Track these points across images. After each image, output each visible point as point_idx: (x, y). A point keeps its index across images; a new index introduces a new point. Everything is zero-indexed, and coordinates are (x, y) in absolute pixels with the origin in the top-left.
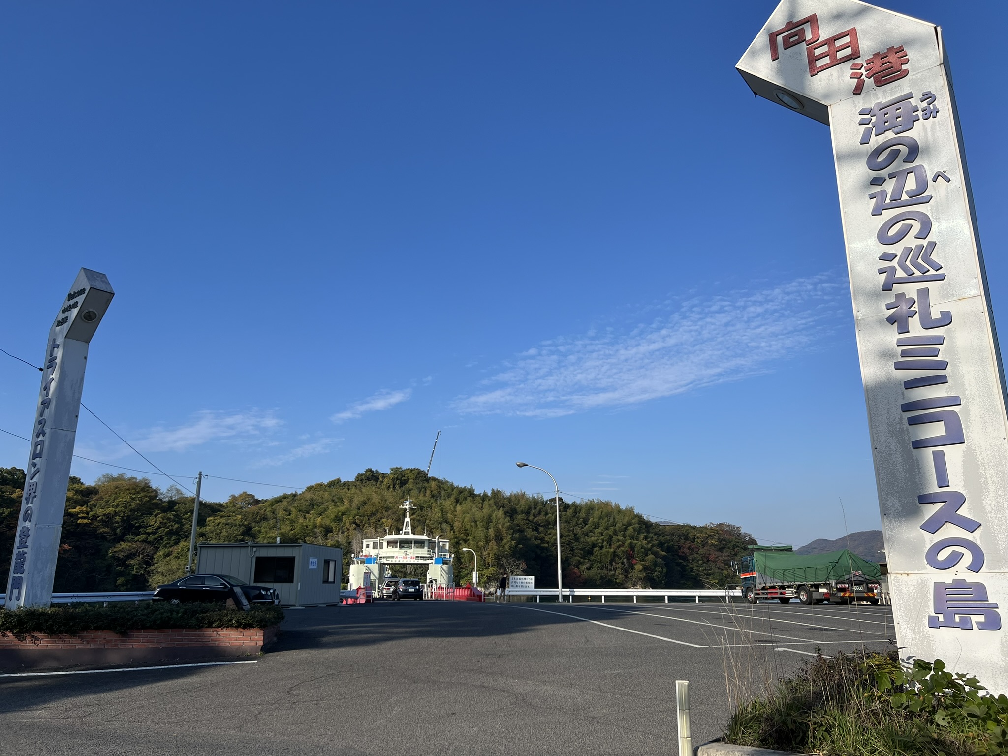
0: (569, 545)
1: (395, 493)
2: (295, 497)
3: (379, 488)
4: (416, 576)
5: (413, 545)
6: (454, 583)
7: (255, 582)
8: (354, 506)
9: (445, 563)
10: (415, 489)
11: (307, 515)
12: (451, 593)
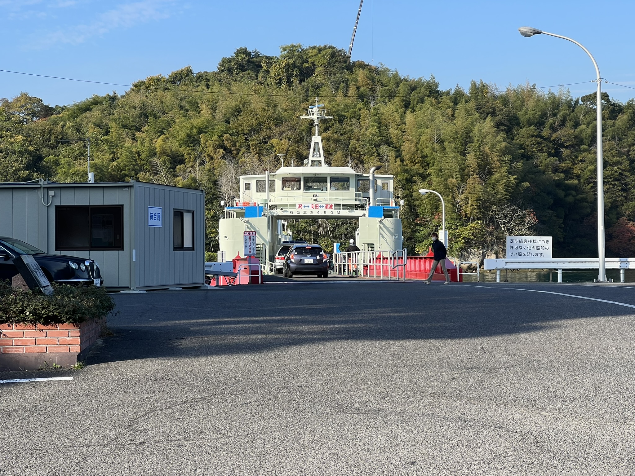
0: (619, 180)
1: (292, 92)
2: (113, 101)
3: (262, 84)
4: (336, 238)
5: (329, 184)
6: (405, 249)
7: (57, 249)
8: (219, 116)
9: (388, 215)
10: (327, 85)
11: (137, 133)
12: (400, 267)
